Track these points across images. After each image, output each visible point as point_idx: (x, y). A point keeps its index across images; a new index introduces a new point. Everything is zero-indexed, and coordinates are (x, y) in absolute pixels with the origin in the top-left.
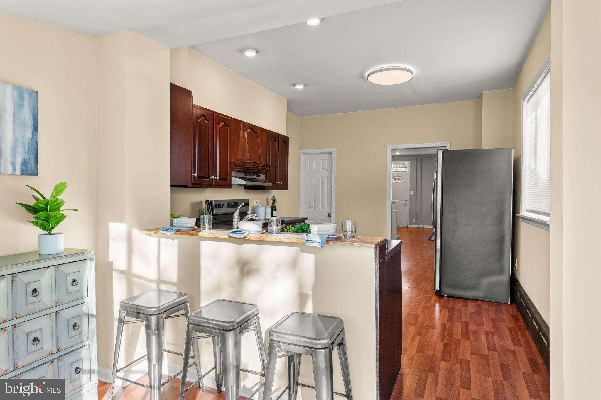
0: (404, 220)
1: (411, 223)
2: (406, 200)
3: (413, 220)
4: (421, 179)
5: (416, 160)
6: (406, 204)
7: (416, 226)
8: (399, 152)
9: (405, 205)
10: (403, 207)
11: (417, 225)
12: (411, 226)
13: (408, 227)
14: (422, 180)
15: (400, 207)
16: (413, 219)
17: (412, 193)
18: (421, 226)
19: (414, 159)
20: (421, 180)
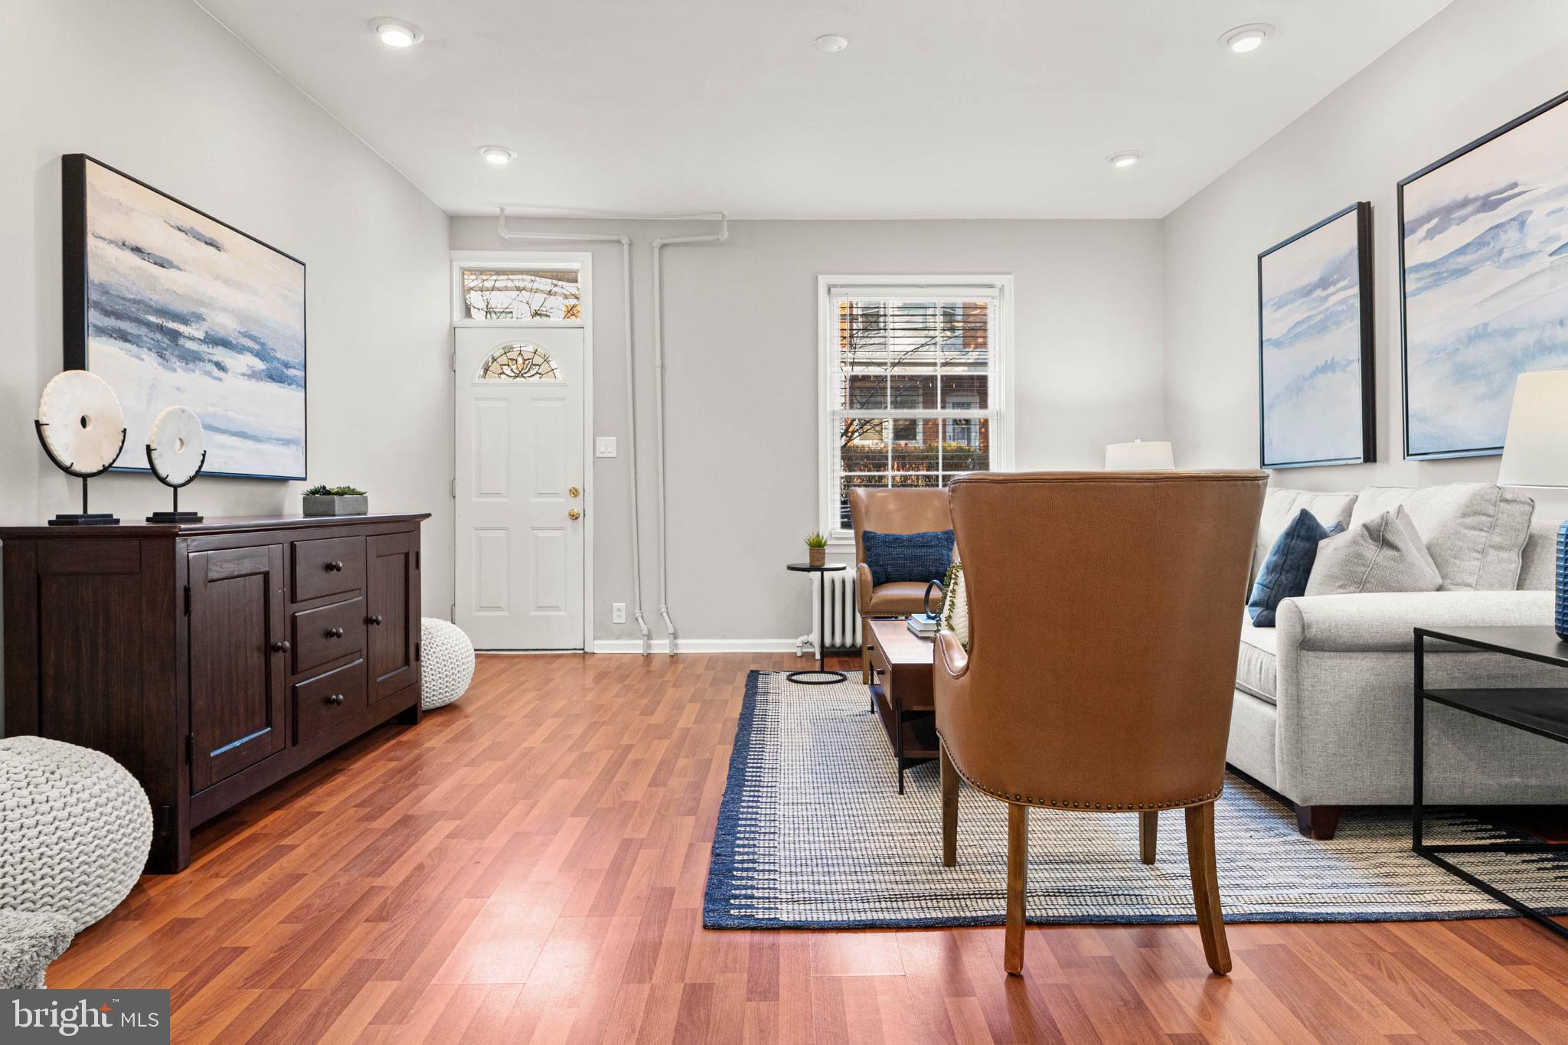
0: (563, 613)
1: (603, 630)
2: (574, 493)
3: (615, 614)
4: (658, 362)
5: (626, 247)
6: (574, 517)
7: (634, 647)
8: (506, 150)
9: (570, 522)
10: (557, 534)
11: (641, 642)
12: (601, 647)
13: (585, 655)
14: (663, 367)
15: (541, 534)
16: (616, 605)
17: (608, 446)
18: (661, 647)
19: (619, 242)
20: (658, 370)
